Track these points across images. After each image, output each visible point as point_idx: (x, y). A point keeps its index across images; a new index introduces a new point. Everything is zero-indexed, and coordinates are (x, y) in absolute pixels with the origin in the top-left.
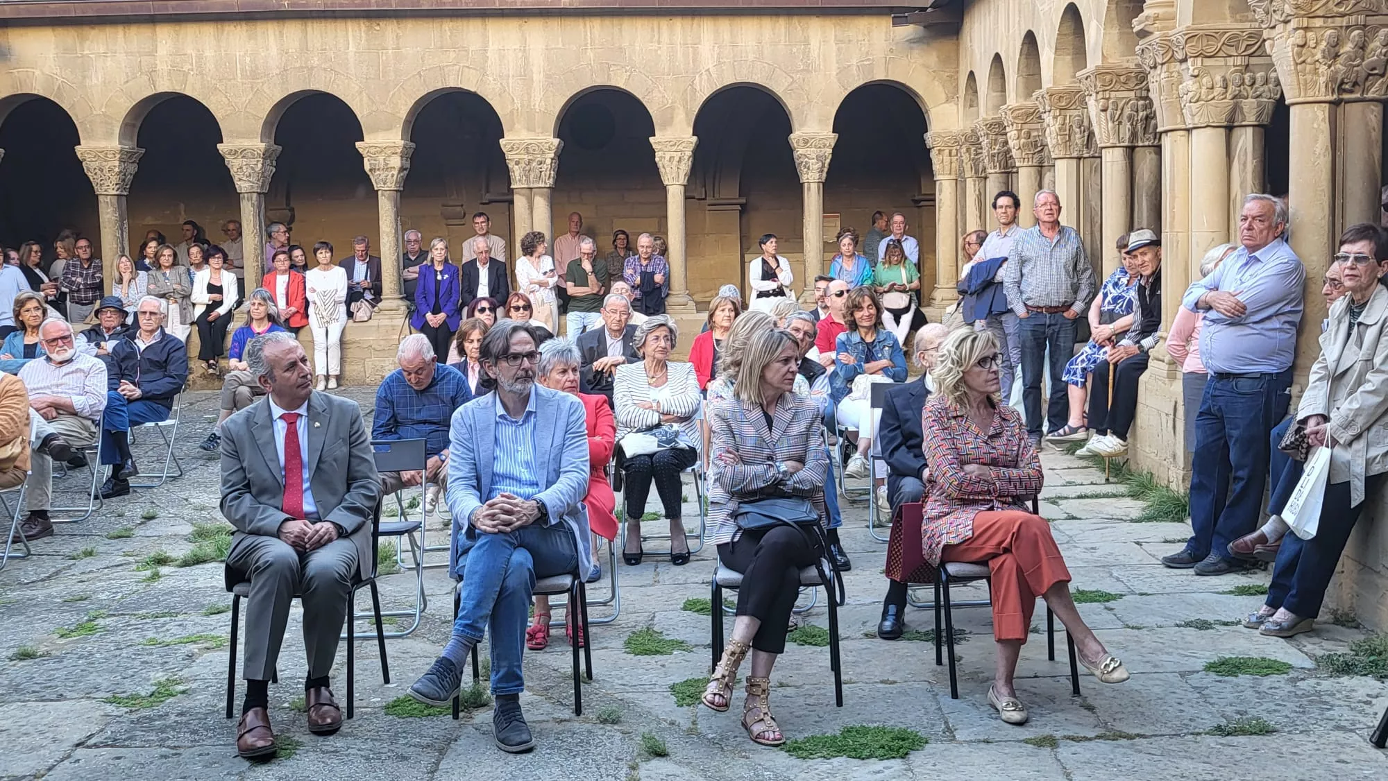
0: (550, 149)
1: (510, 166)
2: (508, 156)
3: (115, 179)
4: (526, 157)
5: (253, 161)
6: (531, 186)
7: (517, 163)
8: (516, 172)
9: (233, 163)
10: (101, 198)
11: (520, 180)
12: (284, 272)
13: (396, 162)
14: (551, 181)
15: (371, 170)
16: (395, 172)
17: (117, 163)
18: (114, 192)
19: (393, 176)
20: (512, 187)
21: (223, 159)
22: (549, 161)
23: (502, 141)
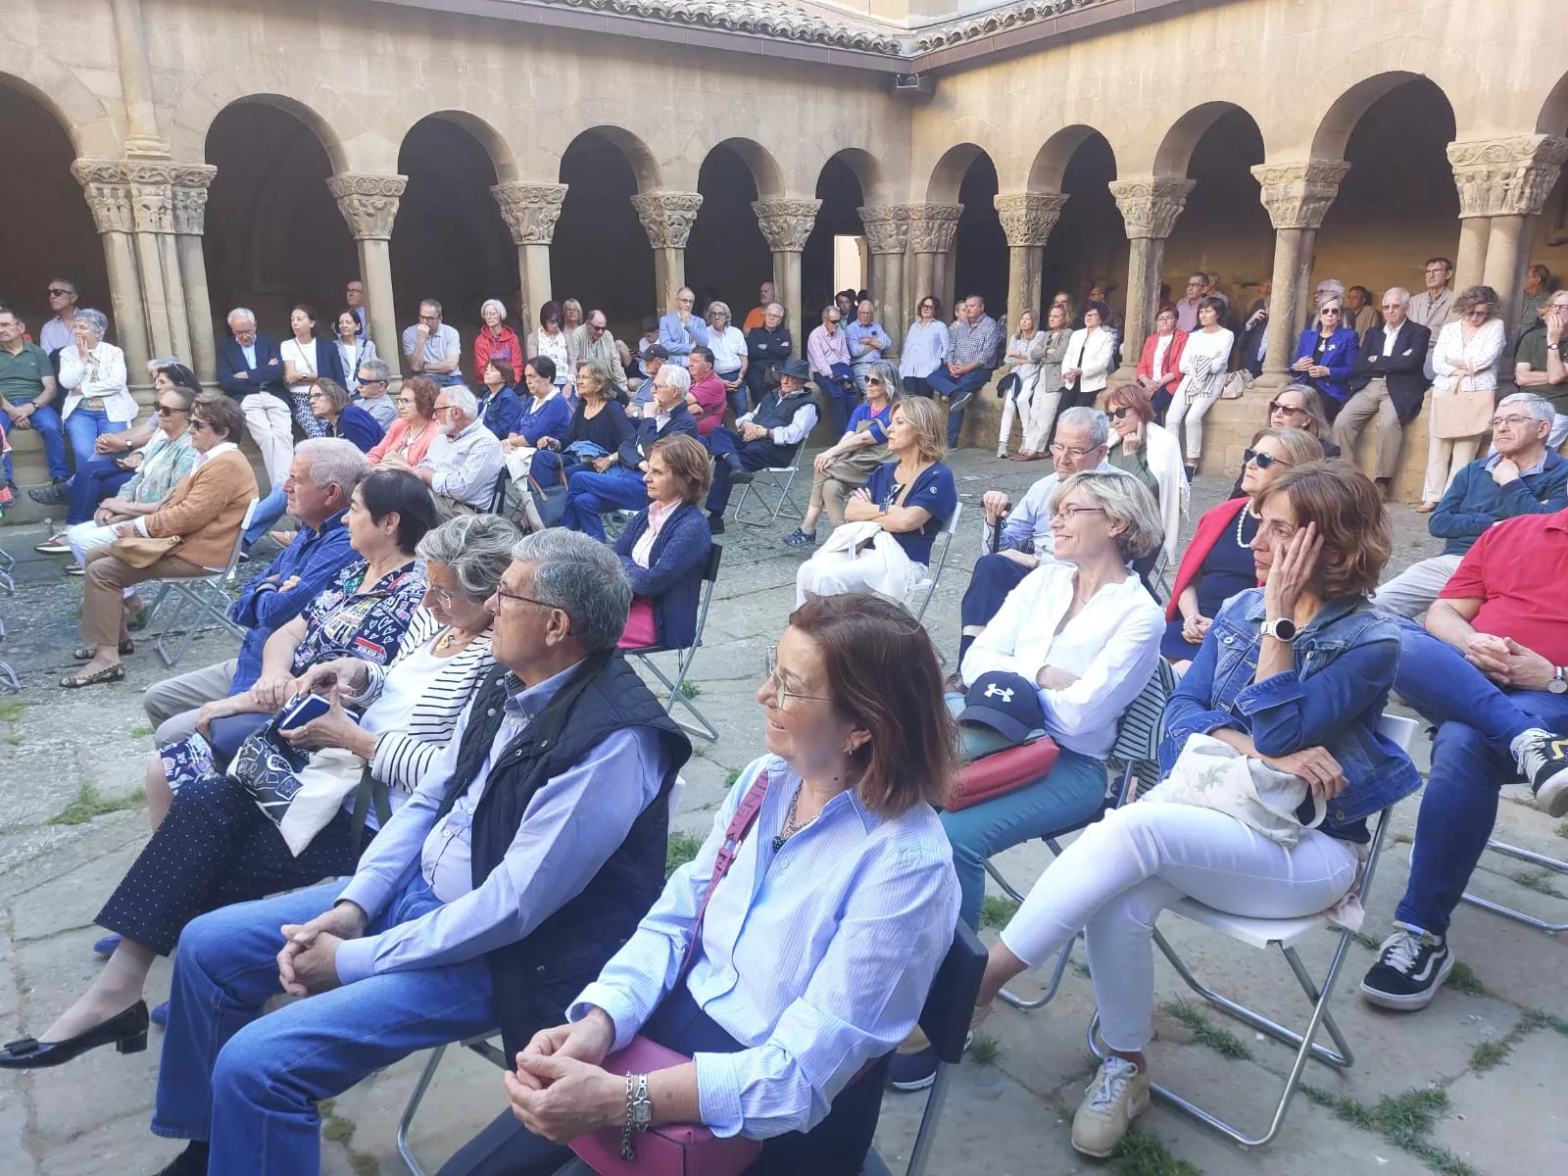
0: (1525, 152)
1: (1459, 185)
2: (1457, 169)
3: (1023, 229)
4: (1484, 168)
5: (1143, 200)
6: (1490, 213)
7: (1471, 178)
8: (1467, 192)
9: (1124, 204)
10: (1012, 251)
11: (1470, 206)
12: (1166, 333)
13: (1299, 189)
14: (1523, 204)
15: (1267, 202)
16: (1297, 204)
17: (1024, 212)
18: (1022, 244)
19: (1294, 208)
20: (1460, 216)
21: (1114, 199)
22: (1522, 172)
23: (1451, 147)
